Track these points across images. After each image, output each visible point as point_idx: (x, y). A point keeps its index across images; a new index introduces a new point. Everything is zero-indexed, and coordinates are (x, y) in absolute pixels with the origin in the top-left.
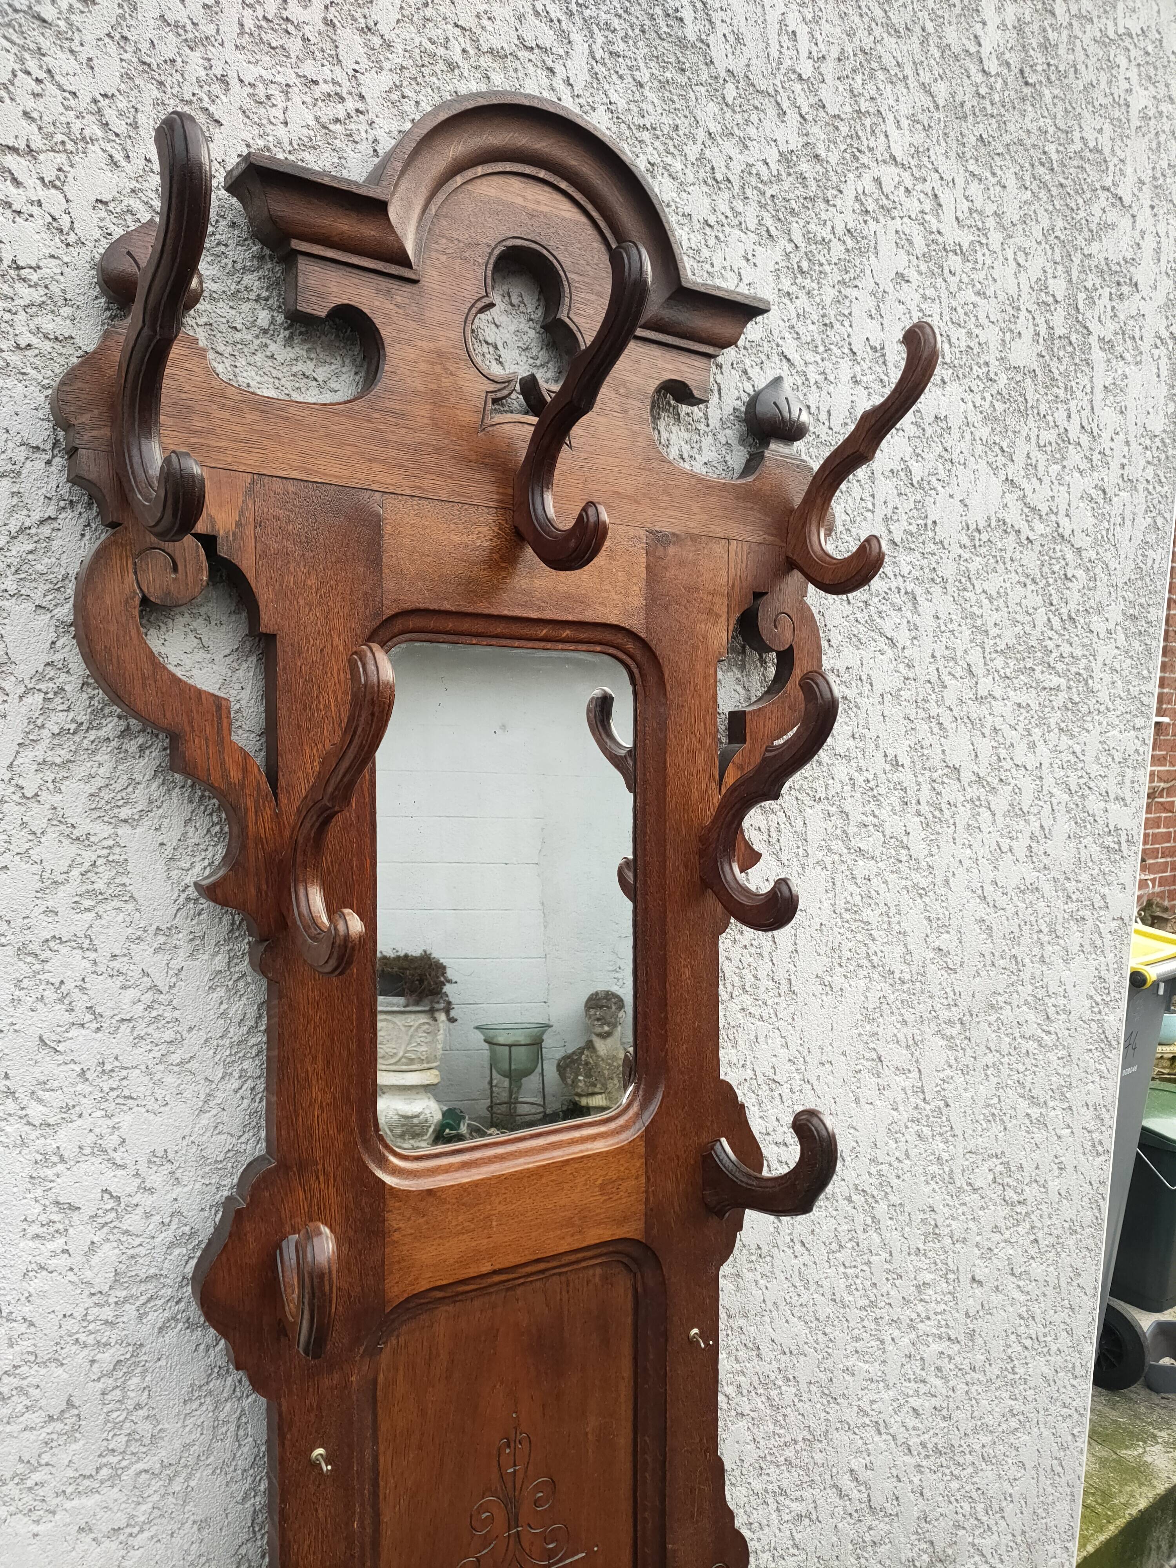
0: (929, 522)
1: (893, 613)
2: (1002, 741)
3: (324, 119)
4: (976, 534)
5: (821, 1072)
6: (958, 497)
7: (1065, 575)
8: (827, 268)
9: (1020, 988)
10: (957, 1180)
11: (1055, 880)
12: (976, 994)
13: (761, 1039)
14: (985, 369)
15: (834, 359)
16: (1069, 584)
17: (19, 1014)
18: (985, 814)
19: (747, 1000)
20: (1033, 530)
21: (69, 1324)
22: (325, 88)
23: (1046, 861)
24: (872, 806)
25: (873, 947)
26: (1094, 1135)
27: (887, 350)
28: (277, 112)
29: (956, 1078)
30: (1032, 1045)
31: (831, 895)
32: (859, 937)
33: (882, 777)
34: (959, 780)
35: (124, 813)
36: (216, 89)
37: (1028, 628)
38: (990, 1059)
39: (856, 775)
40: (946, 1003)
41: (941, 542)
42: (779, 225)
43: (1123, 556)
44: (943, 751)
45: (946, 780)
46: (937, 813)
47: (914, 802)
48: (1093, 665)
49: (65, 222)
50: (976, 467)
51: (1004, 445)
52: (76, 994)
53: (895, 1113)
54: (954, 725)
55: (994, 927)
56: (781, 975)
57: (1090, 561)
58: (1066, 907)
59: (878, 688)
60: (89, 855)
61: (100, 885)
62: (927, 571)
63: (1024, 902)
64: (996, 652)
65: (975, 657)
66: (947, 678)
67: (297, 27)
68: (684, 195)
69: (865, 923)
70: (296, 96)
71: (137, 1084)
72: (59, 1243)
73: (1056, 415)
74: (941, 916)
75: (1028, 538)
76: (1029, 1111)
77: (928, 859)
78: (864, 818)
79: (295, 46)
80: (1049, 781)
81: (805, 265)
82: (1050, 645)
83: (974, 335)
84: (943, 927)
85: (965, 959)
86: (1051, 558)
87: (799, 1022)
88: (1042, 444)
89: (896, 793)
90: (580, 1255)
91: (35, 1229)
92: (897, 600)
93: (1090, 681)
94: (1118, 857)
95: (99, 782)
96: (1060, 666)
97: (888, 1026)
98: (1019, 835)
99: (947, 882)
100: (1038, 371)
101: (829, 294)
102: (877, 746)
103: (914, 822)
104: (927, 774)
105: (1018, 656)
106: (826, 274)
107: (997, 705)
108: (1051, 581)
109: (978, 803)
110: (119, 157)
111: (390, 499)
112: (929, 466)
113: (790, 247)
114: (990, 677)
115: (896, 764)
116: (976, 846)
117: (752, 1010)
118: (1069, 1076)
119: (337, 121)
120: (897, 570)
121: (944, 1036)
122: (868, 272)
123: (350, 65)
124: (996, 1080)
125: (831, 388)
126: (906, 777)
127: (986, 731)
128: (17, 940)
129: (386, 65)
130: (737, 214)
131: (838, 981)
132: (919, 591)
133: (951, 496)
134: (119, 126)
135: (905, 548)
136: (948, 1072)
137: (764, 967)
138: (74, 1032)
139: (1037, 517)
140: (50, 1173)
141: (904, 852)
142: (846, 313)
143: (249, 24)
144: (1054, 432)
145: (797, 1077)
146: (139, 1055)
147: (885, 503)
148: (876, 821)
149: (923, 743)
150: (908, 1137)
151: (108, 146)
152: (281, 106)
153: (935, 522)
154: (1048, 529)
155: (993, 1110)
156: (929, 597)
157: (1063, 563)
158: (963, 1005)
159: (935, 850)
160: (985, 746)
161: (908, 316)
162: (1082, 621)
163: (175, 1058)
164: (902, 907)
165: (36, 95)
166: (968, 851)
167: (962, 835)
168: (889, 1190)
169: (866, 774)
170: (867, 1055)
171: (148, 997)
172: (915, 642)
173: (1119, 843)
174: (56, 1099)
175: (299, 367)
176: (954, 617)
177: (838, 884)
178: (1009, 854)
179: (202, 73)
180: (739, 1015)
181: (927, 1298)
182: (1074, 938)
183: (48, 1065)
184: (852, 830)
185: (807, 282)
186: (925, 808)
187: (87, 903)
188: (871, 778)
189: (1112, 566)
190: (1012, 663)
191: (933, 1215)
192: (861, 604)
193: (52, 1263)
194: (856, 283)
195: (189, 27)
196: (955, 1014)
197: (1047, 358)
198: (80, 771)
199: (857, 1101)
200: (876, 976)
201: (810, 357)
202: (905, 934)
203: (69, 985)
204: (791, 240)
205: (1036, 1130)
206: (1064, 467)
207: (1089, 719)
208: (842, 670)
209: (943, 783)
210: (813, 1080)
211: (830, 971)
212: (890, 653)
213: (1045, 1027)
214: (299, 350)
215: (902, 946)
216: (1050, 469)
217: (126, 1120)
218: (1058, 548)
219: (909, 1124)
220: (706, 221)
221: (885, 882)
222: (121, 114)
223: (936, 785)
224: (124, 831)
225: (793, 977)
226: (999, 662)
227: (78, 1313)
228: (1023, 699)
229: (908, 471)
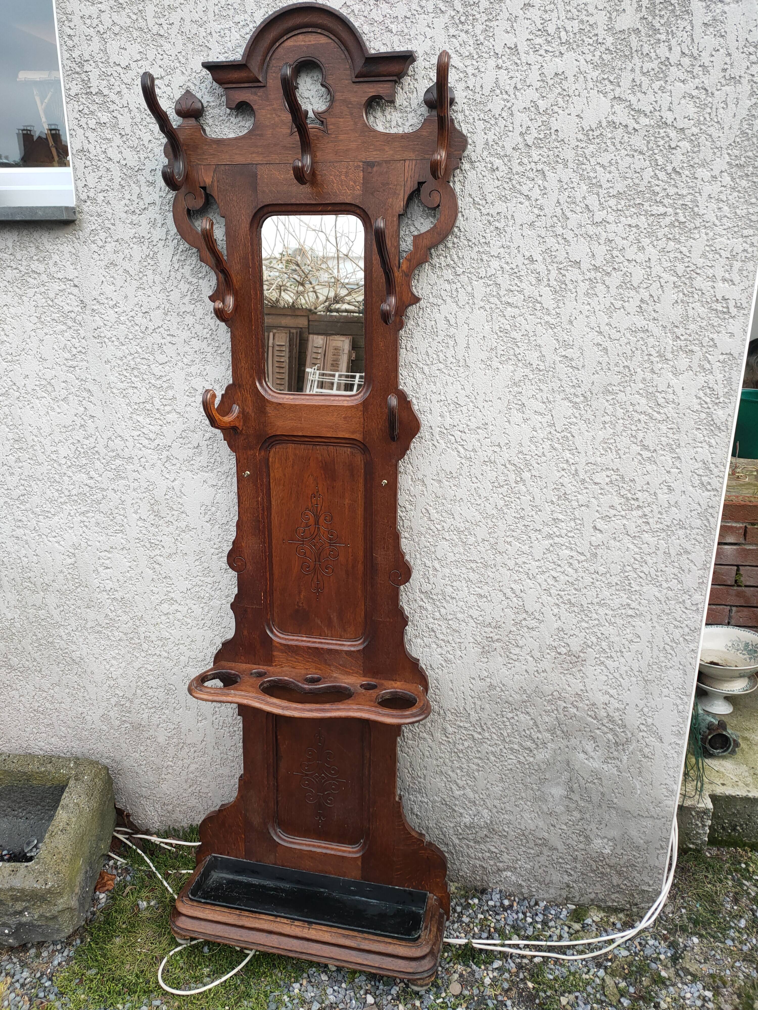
0: (553, 131)
1: (528, 182)
2: (614, 246)
3: (243, 35)
4: (591, 133)
5: (486, 404)
6: (574, 114)
7: (670, 146)
8: (478, 16)
9: (632, 384)
10: (580, 474)
11: (664, 327)
12: (595, 383)
13: (449, 384)
14: (595, 38)
15: (484, 60)
16: (674, 151)
17: (179, 332)
18: (600, 288)
19: (441, 366)
20: (638, 123)
21: (197, 422)
22: (242, 23)
23: (655, 315)
24: (516, 280)
25: (517, 351)
26: (703, 478)
27: (519, 47)
28: (228, 39)
29: (580, 424)
30: (642, 417)
31: (490, 323)
32: (509, 345)
33: (521, 267)
34: (580, 268)
35: (200, 275)
36: (209, 37)
37: (637, 181)
38: (607, 419)
39: (505, 266)
40: (571, 384)
41: (563, 140)
42: (447, 4)
43: (726, 128)
44: (567, 253)
45: (569, 268)
46: (563, 286)
47: (545, 280)
48: (699, 198)
49: (172, 97)
50: (588, 95)
51: (612, 78)
52: (192, 328)
53: (535, 433)
54: (575, 239)
55: (609, 349)
56: (460, 357)
57: (693, 135)
58: (675, 343)
59: (519, 222)
60: (192, 288)
61: (195, 297)
62: (552, 157)
63: (636, 337)
64: (610, 196)
65: (592, 201)
66: (569, 214)
67: (232, 6)
68: (394, 9)
69: (513, 338)
70: (233, 30)
71: (209, 357)
72: (193, 399)
73: (657, 51)
74: (566, 339)
75: (634, 129)
76: (641, 452)
77: (557, 310)
78: (511, 287)
79: (231, 13)
80: (657, 269)
81: (463, 19)
82: (657, 189)
83: (585, 22)
84: (567, 345)
85: (586, 364)
86: (656, 137)
87: (471, 380)
88: (645, 70)
89: (533, 275)
90: (338, 441)
91: (187, 393)
92: (531, 175)
93: (696, 209)
94: (727, 316)
95: (193, 266)
96: (666, 201)
97: (528, 390)
98: (631, 299)
99: (571, 322)
100: (640, 28)
101: (479, 28)
102: (519, 251)
103: (546, 291)
104: (555, 265)
105: (629, 197)
106: (477, 19)
107: (612, 227)
108: (656, 151)
109: (595, 281)
110: (185, 72)
111: (259, 166)
112: (552, 101)
113: (453, 13)
114: (605, 211)
115: (532, 260)
116: (593, 304)
117: (444, 371)
118: (678, 440)
119: (247, 34)
120: (530, 160)
121: (571, 401)
122: (504, 10)
123: (249, 11)
124: (612, 431)
125: (482, 75)
126: (541, 267)
127: (602, 242)
128: (177, 311)
129: (262, 6)
130: (422, 7)
131: (495, 364)
132: (546, 168)
133: (569, 114)
134: (182, 61)
135: (536, 147)
136: (574, 420)
137: (450, 353)
138: (193, 339)
139: (642, 115)
140: (190, 378)
141: (539, 305)
142: (491, 35)
143: (217, 11)
144: (656, 62)
145: (471, 404)
146: (209, 349)
147: (521, 126)
148: (519, 289)
149: (552, 249)
150: (544, 446)
151: (181, 68)
152: (228, 35)
153: (557, 131)
154: (652, 121)
155: (611, 446)
156: (554, 171)
157: (668, 139)
158: (585, 388)
159: (561, 305)
160: (601, 251)
161: (533, 25)
162: (687, 173)
163: (219, 352)
164: (537, 333)
165: (162, 60)
166: (588, 306)
167: (582, 298)
168: (531, 468)
169: (511, 265)
170: (516, 402)
171: (210, 332)
172: (545, 196)
173: (728, 308)
174: (190, 358)
175: (241, 124)
176: (573, 180)
177: (494, 318)
178: (622, 310)
179: (204, 34)
180: (437, 372)
181: (560, 527)
182: (683, 362)
183: (187, 348)
184: (502, 293)
185: (466, 27)
186: (553, 283)
187: (193, 302)
188: (514, 267)
189: (715, 135)
190: (623, 202)
191: (563, 488)
192: (507, 180)
193: (192, 404)
194: (498, 17)
195: (200, 20)
196: (579, 391)
197: (650, 18)
198: (188, 263)
199: (509, 421)
200: (520, 365)
201: (468, 62)
202: (539, 346)
203: (190, 326)
204: (455, 10)
205: (647, 464)
206: (667, 81)
207: (696, 231)
208: (495, 215)
209: (568, 270)
210: (481, 407)
211: (490, 359)
212: (527, 203)
213: (656, 409)
214: (240, 118)
215: (538, 352)
216: (653, 85)
217: (208, 367)
218: (661, 131)
219: (545, 440)
220: (406, 17)
221: (526, 320)
222: (184, 57)
223: (562, 271)
224: (201, 281)
225: (467, 359)
226: (612, 202)
227: (199, 420)
228: (633, 222)
229: (537, 107)
